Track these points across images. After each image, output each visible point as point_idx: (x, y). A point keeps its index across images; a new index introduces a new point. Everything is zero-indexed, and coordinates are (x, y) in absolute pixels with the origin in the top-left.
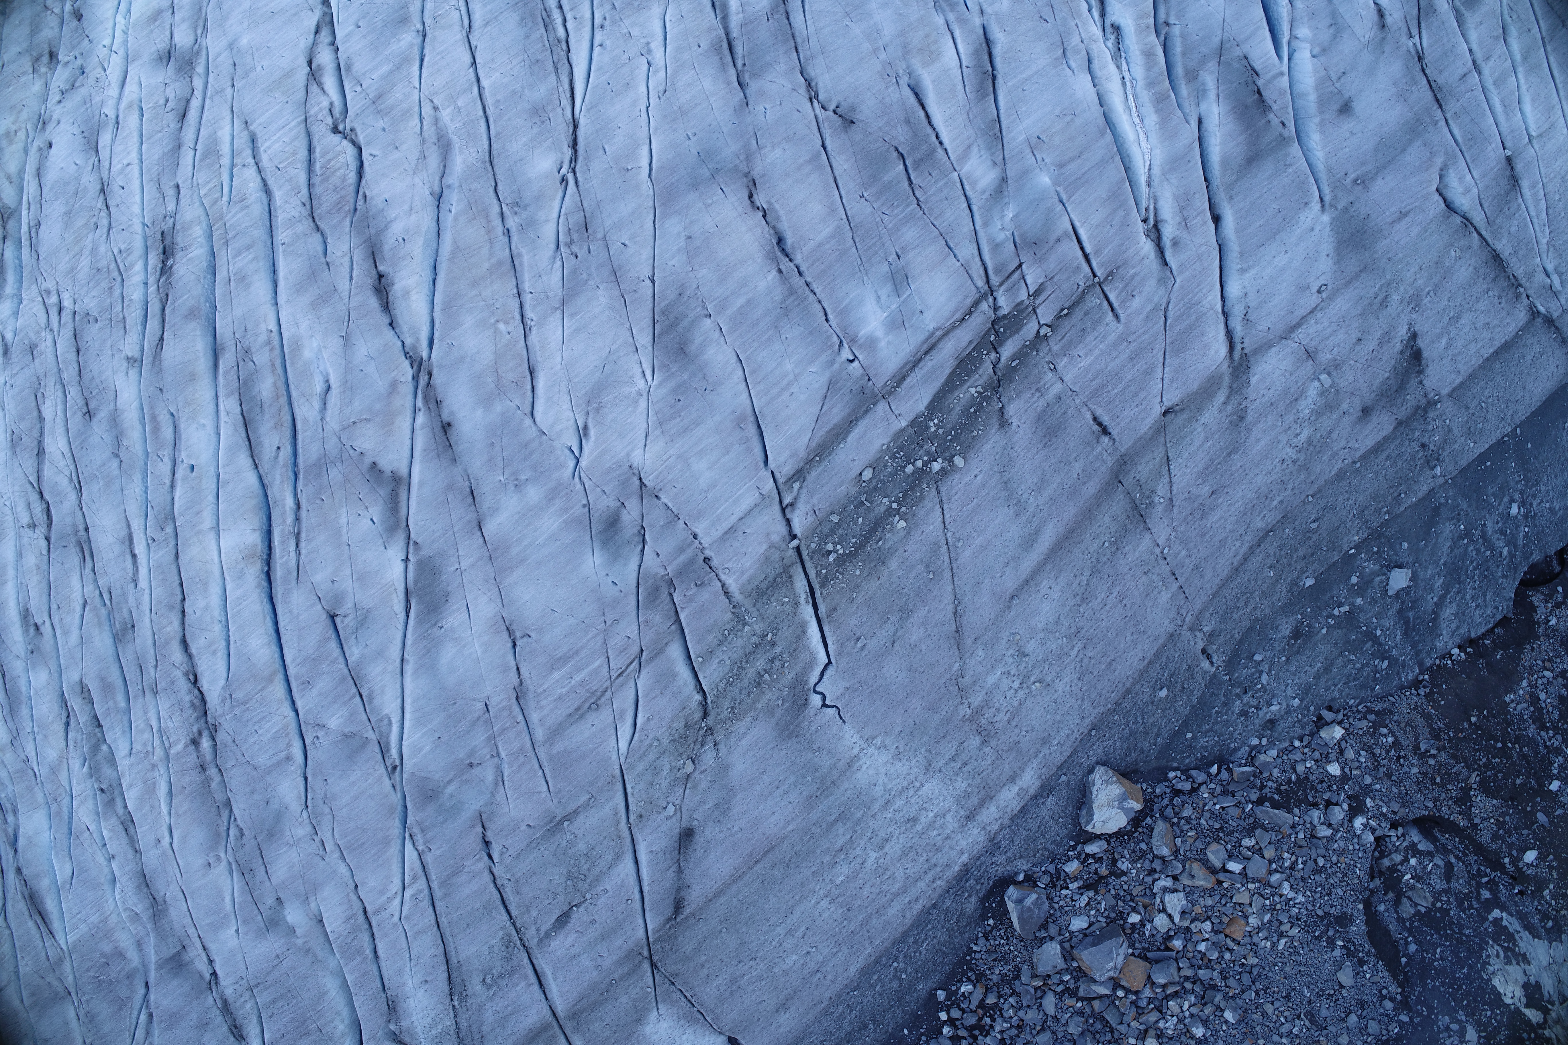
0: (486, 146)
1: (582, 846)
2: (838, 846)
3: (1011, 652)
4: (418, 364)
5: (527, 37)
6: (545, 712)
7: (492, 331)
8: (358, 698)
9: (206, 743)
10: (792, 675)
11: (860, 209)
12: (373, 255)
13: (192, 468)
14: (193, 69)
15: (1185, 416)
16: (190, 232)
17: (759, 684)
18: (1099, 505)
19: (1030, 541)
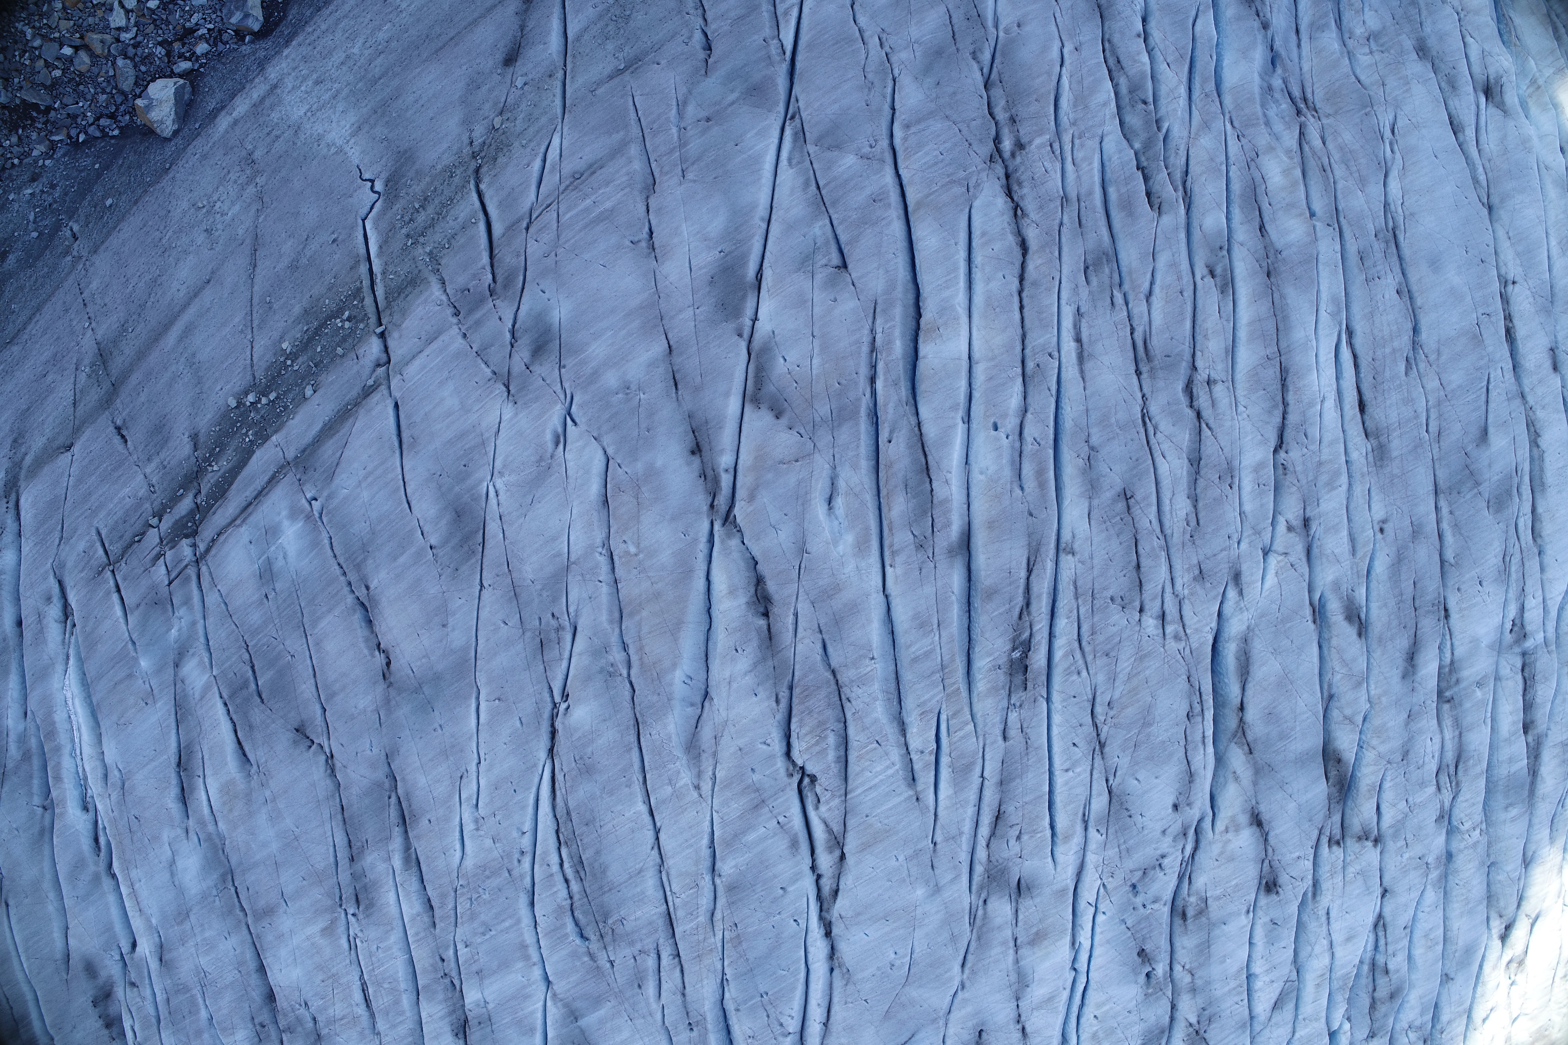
0: (642, 740)
1: (610, 46)
2: (382, 56)
3: (217, 234)
4: (728, 518)
5: (598, 852)
6: (624, 170)
7: (642, 546)
8: (821, 184)
9: (1007, 145)
10: (395, 208)
11: (294, 643)
12: (770, 636)
13: (996, 428)
14: (987, 871)
15: (57, 443)
16: (989, 686)
17: (425, 199)
18: (131, 364)
19: (188, 331)
